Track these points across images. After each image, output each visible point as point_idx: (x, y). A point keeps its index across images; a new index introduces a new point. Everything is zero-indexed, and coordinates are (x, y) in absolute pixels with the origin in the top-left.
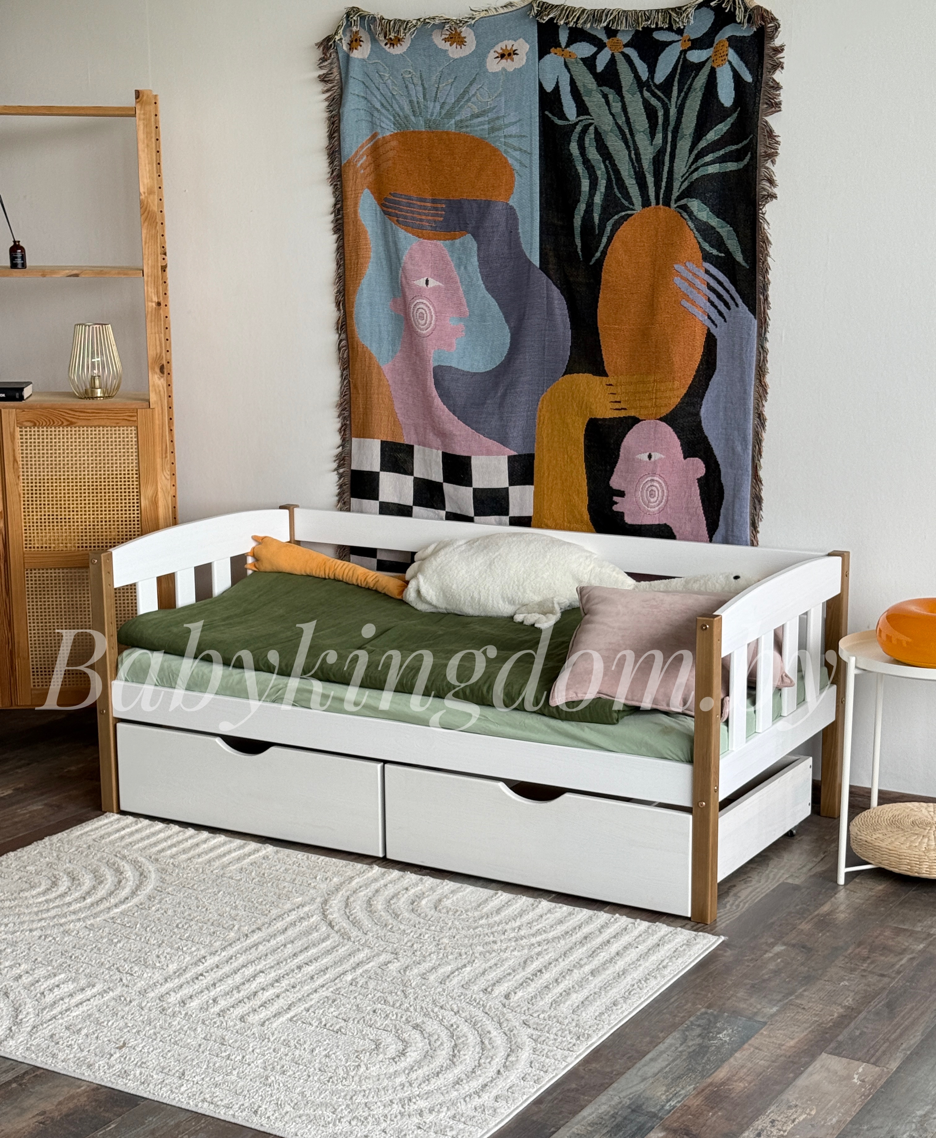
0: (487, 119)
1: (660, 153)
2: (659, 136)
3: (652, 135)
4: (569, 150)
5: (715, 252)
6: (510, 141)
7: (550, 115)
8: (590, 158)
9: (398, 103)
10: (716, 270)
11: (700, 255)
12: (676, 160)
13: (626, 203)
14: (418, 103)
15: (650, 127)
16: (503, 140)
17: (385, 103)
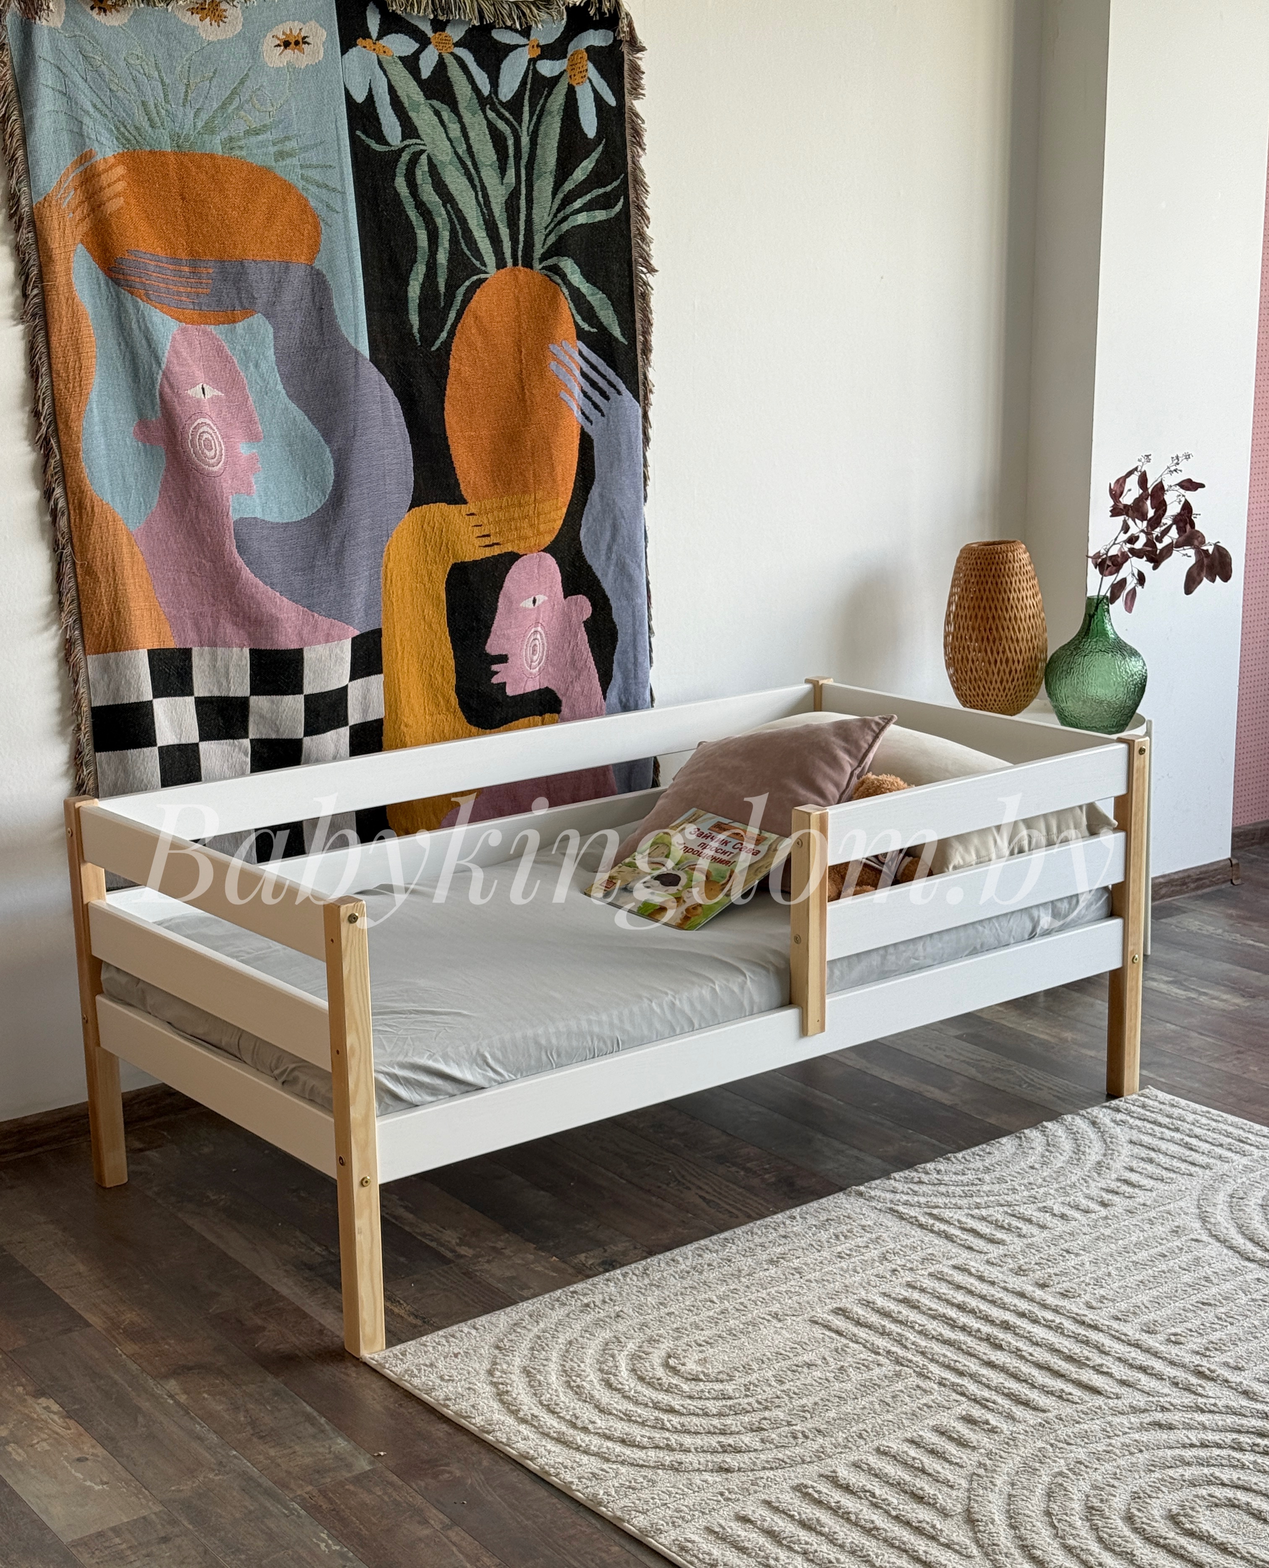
0: (270, 137)
1: (513, 196)
2: (511, 173)
3: (503, 171)
4: (395, 188)
5: (586, 327)
6: (310, 173)
7: (363, 137)
8: (425, 199)
9: (122, 105)
11: (573, 331)
12: (535, 206)
13: (478, 264)
14: (156, 106)
15: (498, 159)
16: (298, 171)
17: (99, 104)
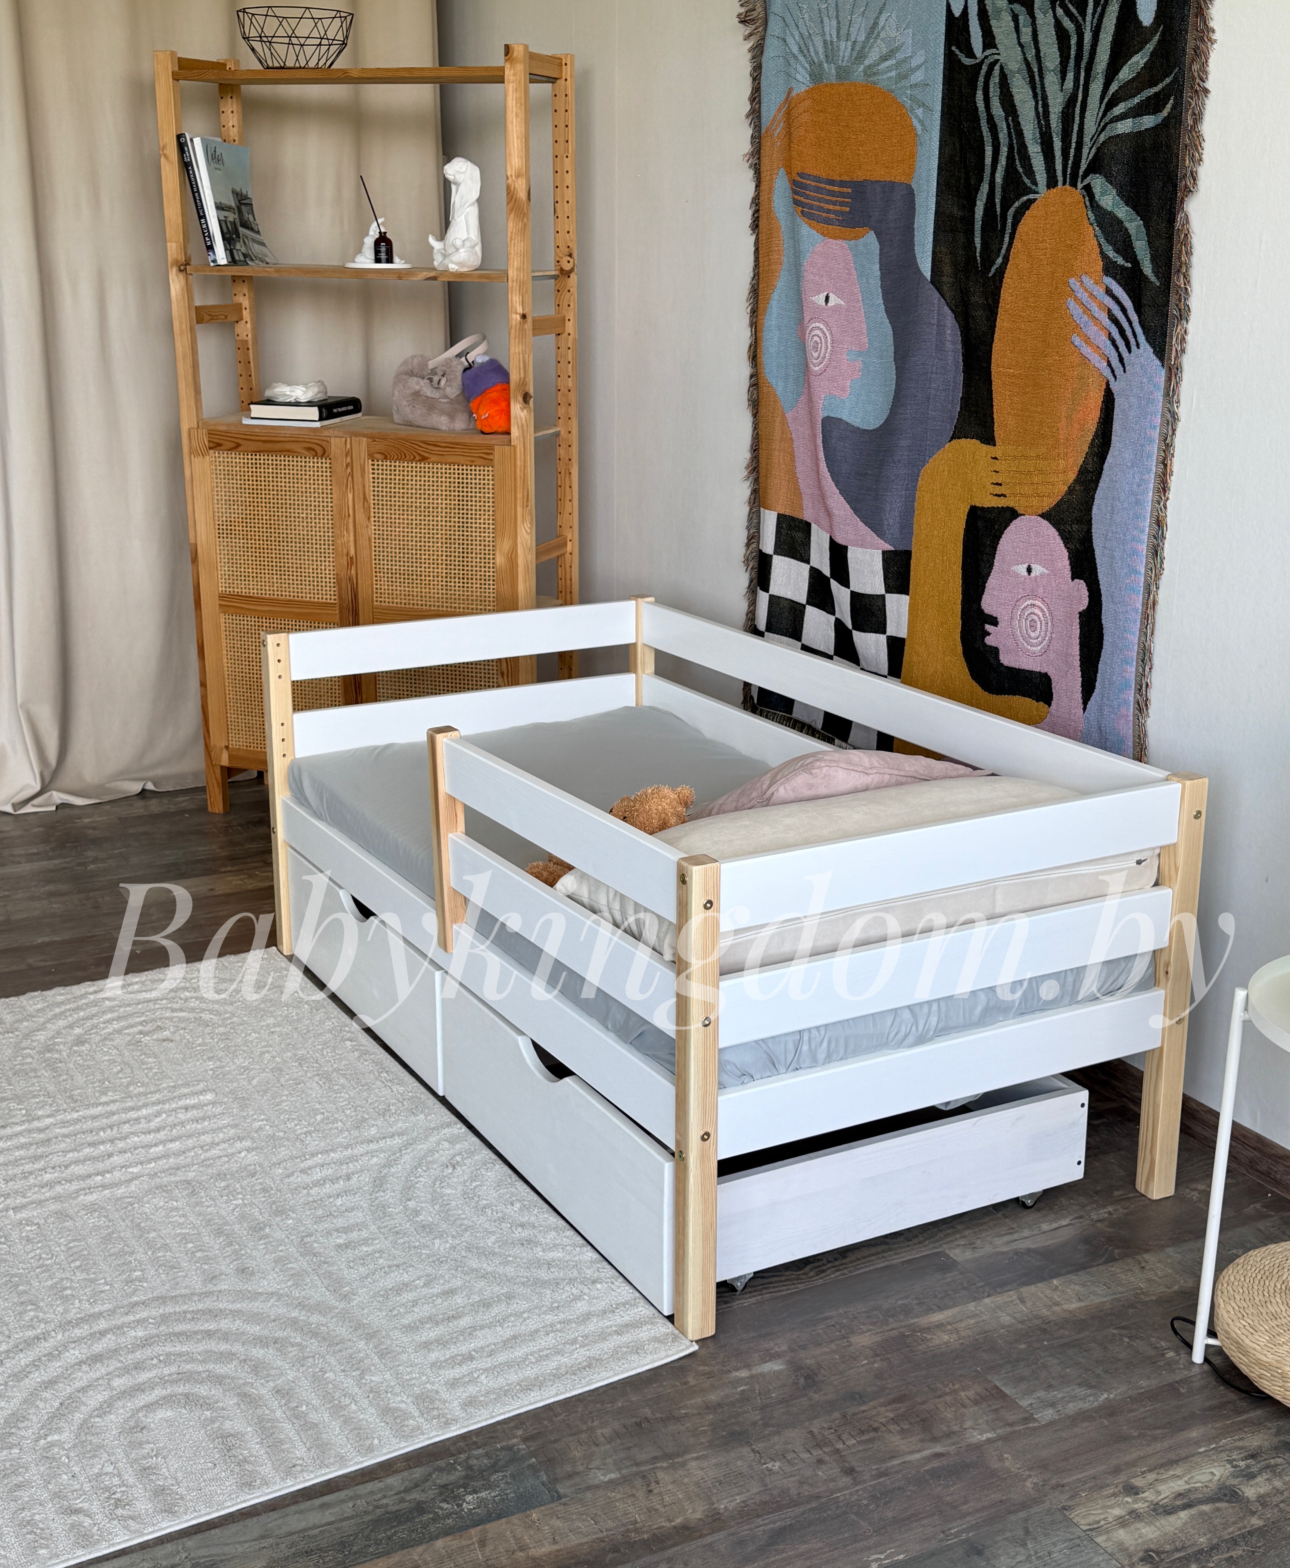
0: (894, 62)
1: (1070, 103)
2: (1070, 76)
3: (1063, 75)
4: (975, 103)
5: (1120, 261)
6: (916, 92)
7: (957, 52)
8: (993, 113)
9: (813, 44)
10: (1121, 289)
11: (1100, 264)
12: (1087, 113)
13: (1028, 183)
14: (831, 43)
15: (1061, 63)
16: (908, 92)
17: (803, 46)
